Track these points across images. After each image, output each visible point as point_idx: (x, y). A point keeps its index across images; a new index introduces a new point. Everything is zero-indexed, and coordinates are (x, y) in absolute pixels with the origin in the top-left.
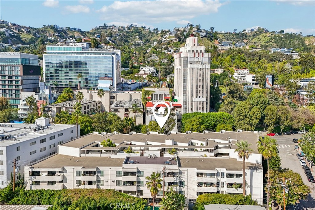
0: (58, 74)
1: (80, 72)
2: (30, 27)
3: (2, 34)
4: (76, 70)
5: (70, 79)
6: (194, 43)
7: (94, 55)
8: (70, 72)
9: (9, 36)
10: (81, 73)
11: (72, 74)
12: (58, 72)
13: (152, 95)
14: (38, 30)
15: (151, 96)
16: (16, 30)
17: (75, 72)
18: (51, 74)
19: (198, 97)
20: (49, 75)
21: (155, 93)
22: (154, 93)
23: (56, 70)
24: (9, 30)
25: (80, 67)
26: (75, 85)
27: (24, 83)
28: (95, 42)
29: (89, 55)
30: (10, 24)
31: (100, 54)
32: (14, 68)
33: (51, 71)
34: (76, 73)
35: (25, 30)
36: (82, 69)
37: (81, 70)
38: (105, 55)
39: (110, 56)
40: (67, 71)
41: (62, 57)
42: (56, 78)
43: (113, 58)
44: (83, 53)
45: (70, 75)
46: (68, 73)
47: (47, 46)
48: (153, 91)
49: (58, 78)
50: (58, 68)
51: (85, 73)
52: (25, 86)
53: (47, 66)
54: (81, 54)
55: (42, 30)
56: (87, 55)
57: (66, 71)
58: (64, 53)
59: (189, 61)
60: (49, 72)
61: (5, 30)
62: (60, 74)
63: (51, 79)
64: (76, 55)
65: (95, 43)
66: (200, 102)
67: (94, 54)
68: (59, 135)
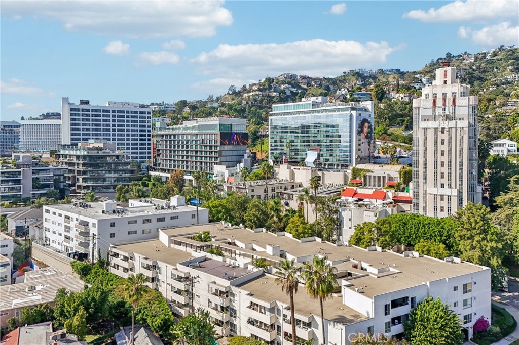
0: (282, 144)
1: (307, 139)
2: (324, 78)
3: (282, 92)
4: (303, 137)
5: (296, 149)
6: (445, 80)
7: (326, 114)
8: (296, 140)
9: (290, 94)
10: (309, 141)
11: (298, 143)
12: (283, 139)
13: (365, 177)
14: (336, 80)
15: (363, 180)
16: (304, 84)
17: (302, 139)
18: (276, 144)
19: (439, 185)
20: (273, 145)
21: (371, 174)
22: (368, 174)
23: (281, 137)
24: (291, 86)
25: (308, 132)
26: (302, 159)
27: (223, 155)
28: (378, 90)
29: (320, 114)
30: (299, 78)
31: (334, 110)
32: (214, 135)
33: (275, 139)
34: (303, 141)
35: (315, 83)
36: (310, 135)
37: (309, 137)
38: (340, 113)
39: (349, 112)
40: (293, 139)
41: (288, 119)
42: (280, 148)
43: (351, 116)
44: (312, 112)
45: (295, 144)
46: (294, 141)
47: (274, 105)
48: (369, 171)
49: (282, 148)
50: (283, 135)
51: (313, 141)
52: (224, 159)
53: (272, 132)
54: (310, 113)
55: (340, 79)
56: (317, 114)
57: (291, 139)
58: (290, 113)
59: (422, 116)
60: (273, 140)
61: (286, 87)
62: (285, 144)
63: (276, 149)
64: (304, 115)
66: (442, 196)
67: (326, 112)
68: (172, 218)
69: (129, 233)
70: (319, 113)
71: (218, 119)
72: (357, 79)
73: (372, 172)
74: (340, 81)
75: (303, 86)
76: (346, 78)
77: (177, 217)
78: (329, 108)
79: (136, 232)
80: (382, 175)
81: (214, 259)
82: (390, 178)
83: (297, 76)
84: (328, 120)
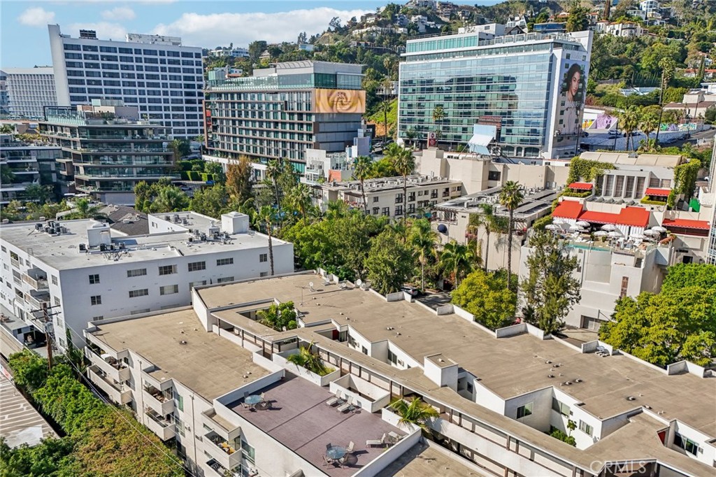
0: (422, 110)
1: (467, 102)
2: (476, 5)
3: (413, 27)
4: (458, 98)
5: (445, 121)
7: (505, 56)
8: (446, 104)
9: (425, 31)
10: (470, 105)
11: (450, 109)
12: (423, 103)
13: (599, 178)
14: (494, 9)
15: (593, 182)
16: (445, 16)
17: (457, 102)
18: (410, 110)
20: (405, 113)
21: (612, 172)
22: (606, 172)
23: (421, 99)
24: (426, 18)
25: (468, 89)
26: (455, 137)
27: (321, 130)
28: (579, 18)
29: (494, 56)
30: (437, 5)
31: (519, 49)
32: (304, 95)
33: (410, 102)
34: (459, 105)
35: (463, 14)
36: (472, 94)
37: (470, 98)
38: (532, 53)
39: (547, 52)
40: (442, 102)
41: (433, 66)
42: (418, 118)
44: (478, 52)
45: (446, 111)
46: (442, 105)
47: (408, 42)
48: (608, 166)
49: (422, 118)
50: (423, 95)
51: (477, 105)
52: (322, 137)
53: (404, 89)
54: (474, 55)
55: (501, 8)
56: (487, 57)
57: (437, 102)
58: (438, 55)
60: (406, 103)
61: (419, 19)
62: (426, 110)
63: (410, 121)
64: (463, 58)
65: (575, 21)
67: (505, 52)
68: (220, 263)
69: (132, 294)
70: (490, 53)
71: (312, 65)
72: (528, 8)
73: (615, 168)
74: (500, 11)
75: (443, 19)
76: (511, 5)
77: (231, 261)
78: (511, 44)
79: (146, 292)
80: (636, 175)
81: (302, 376)
82: (654, 182)
83: (435, 2)
84: (508, 67)
